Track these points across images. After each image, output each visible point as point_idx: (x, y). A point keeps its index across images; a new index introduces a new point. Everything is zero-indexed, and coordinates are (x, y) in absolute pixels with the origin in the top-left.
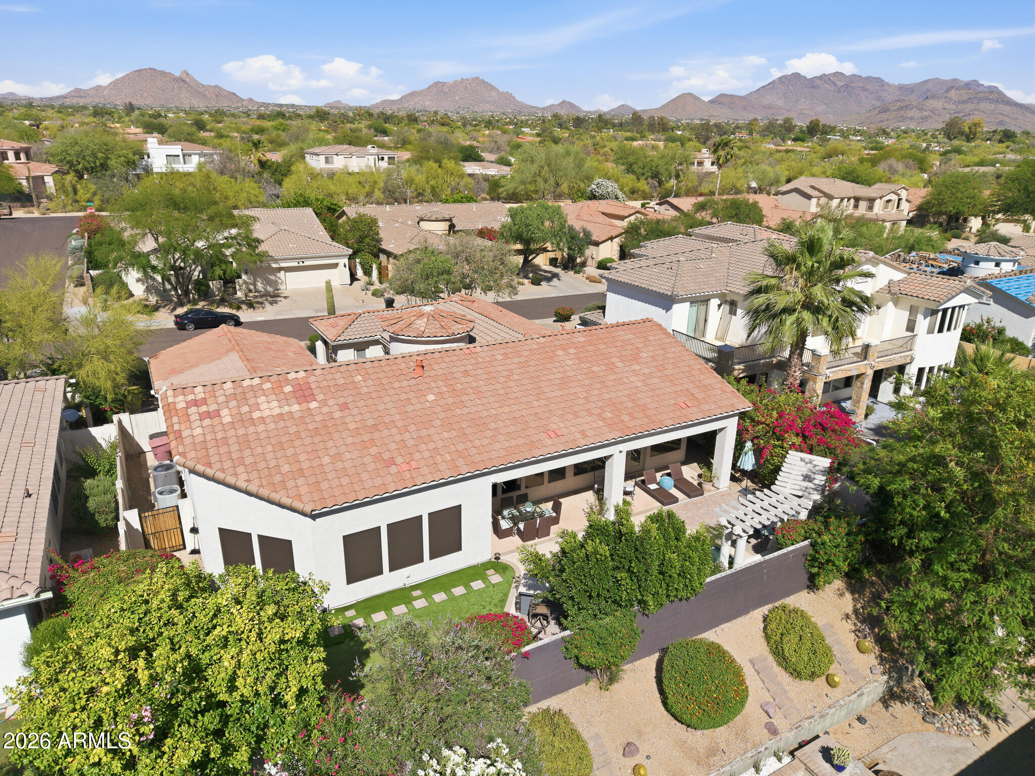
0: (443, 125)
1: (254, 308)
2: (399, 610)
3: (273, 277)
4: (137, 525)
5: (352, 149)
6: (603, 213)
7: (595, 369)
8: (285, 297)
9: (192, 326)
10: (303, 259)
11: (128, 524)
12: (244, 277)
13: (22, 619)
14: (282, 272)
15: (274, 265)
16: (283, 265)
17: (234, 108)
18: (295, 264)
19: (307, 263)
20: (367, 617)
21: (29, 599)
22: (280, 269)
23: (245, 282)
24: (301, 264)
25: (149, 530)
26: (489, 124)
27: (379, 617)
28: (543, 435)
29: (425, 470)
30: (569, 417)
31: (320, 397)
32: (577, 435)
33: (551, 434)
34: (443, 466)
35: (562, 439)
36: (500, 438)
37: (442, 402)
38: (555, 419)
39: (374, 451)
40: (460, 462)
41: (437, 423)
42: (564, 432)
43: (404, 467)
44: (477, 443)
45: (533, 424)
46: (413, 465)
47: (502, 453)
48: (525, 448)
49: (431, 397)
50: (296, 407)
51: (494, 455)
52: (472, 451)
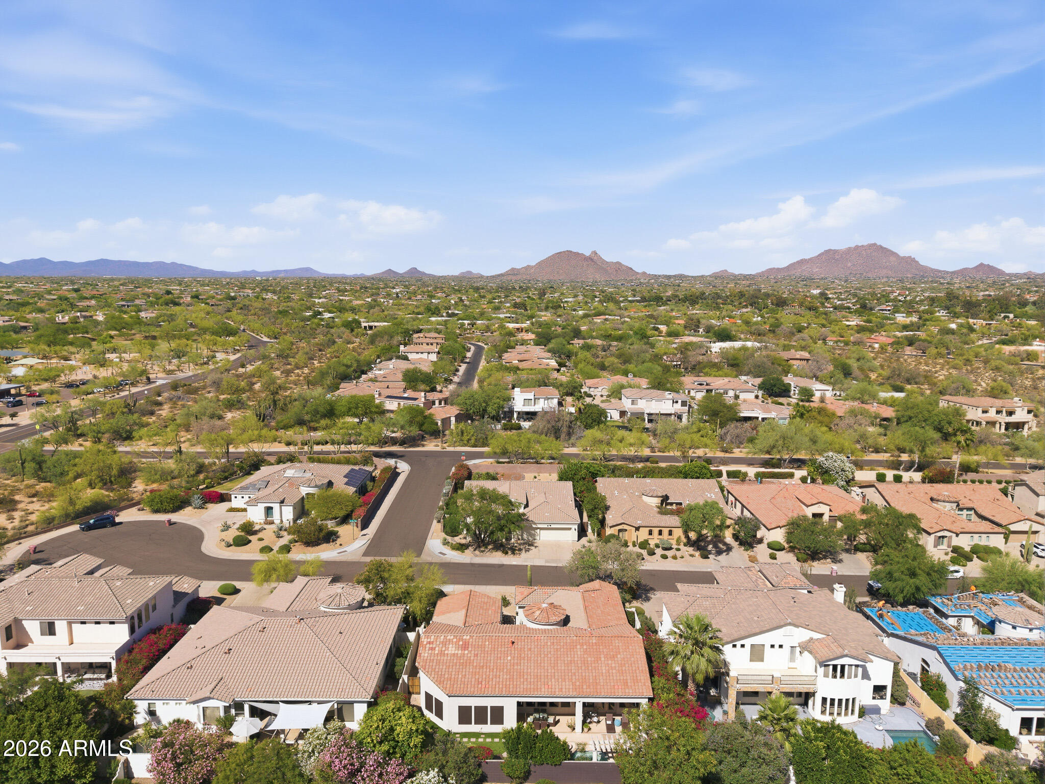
1: (514, 553)
2: (473, 740)
3: (533, 533)
4: (406, 681)
5: (656, 393)
6: (796, 497)
8: (536, 547)
10: (551, 524)
11: (403, 680)
13: (366, 705)
14: (539, 530)
15: (534, 526)
16: (539, 526)
18: (546, 526)
19: (553, 526)
20: (461, 738)
21: (368, 700)
22: (538, 528)
23: (517, 534)
24: (549, 526)
25: (410, 684)
27: (465, 740)
28: (543, 686)
29: (490, 689)
30: (560, 680)
31: (470, 649)
32: (557, 690)
33: (546, 686)
34: (497, 689)
35: (550, 690)
36: (525, 683)
37: (512, 661)
38: (553, 680)
39: (477, 677)
40: (504, 689)
41: (505, 670)
42: (553, 687)
43: (484, 686)
44: (515, 683)
45: (542, 680)
46: (487, 686)
47: (522, 690)
48: (532, 690)
49: (509, 658)
50: (460, 652)
51: (518, 690)
52: (511, 686)
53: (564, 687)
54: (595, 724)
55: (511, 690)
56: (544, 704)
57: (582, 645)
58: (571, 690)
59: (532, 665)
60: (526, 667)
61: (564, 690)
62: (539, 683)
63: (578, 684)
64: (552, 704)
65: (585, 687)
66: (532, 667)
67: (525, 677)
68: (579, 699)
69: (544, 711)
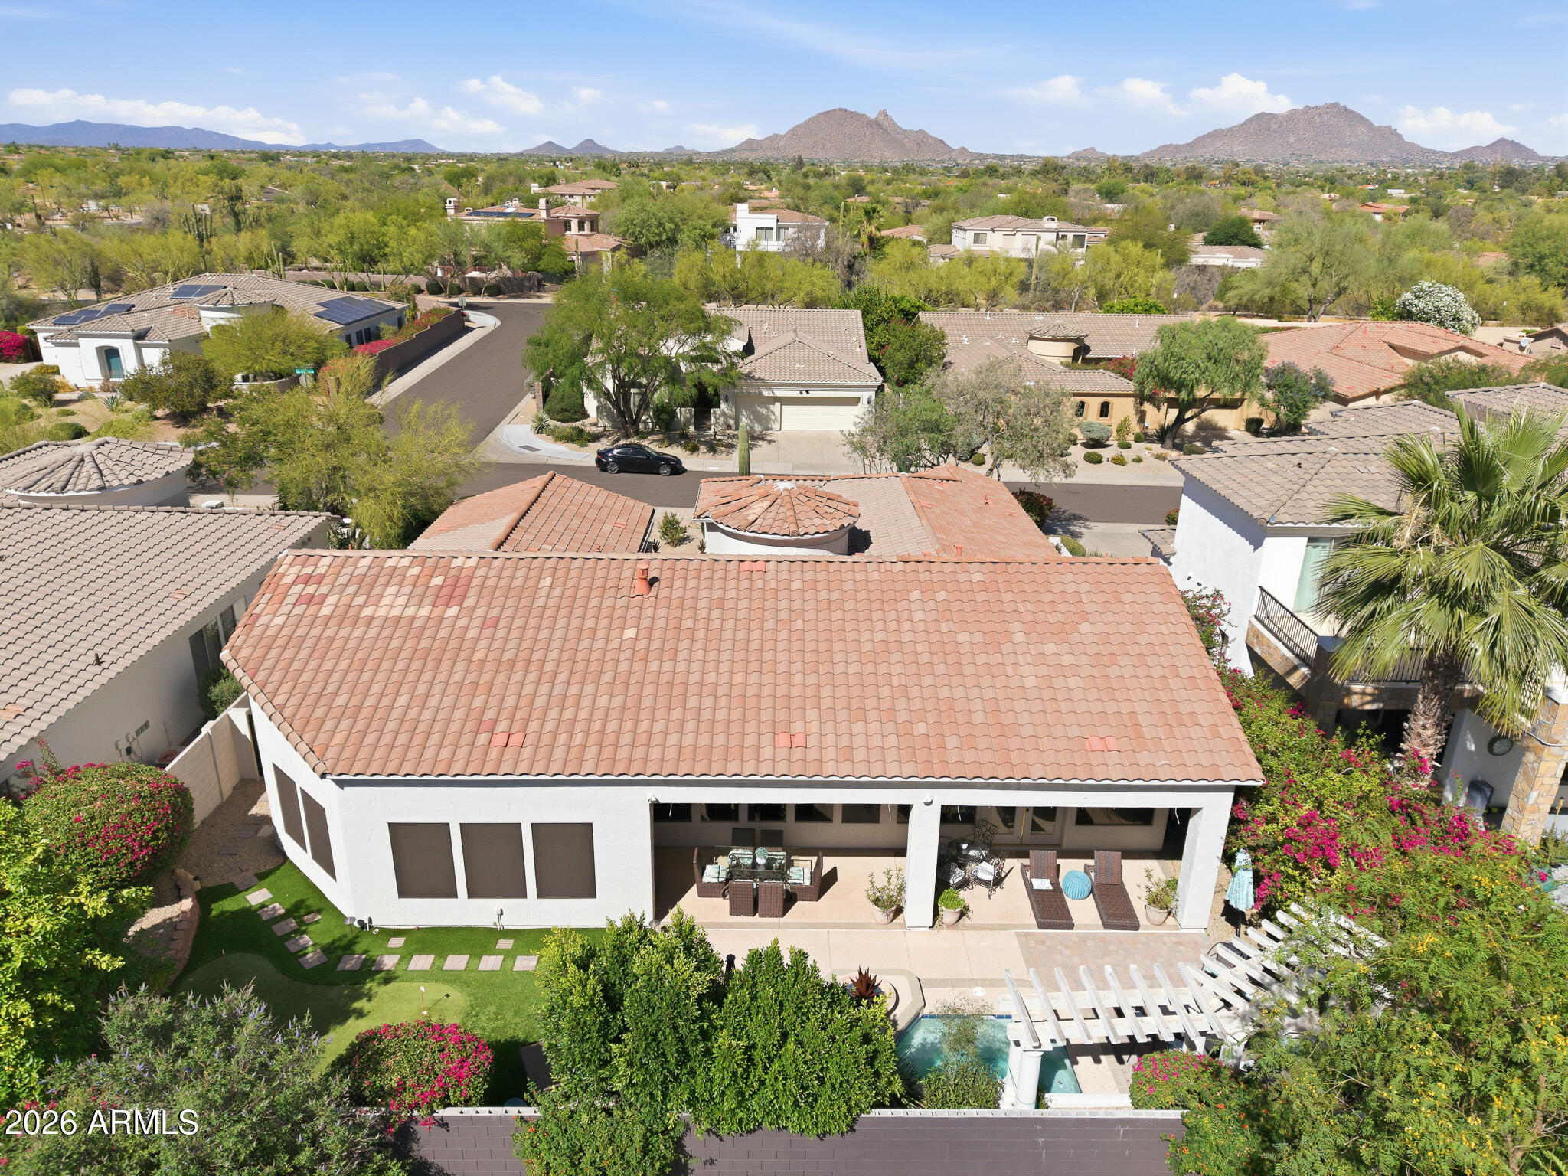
0: (1244, 184)
1: (715, 452)
2: (460, 961)
3: (764, 411)
5: (1022, 221)
6: (1391, 346)
7: (963, 637)
8: (770, 442)
9: (615, 468)
10: (807, 387)
12: (723, 406)
14: (778, 404)
15: (766, 393)
16: (779, 393)
17: (938, 163)
18: (796, 394)
19: (813, 394)
20: (406, 957)
22: (776, 399)
23: (724, 414)
24: (805, 394)
26: (1331, 182)
28: (766, 739)
29: (527, 752)
30: (843, 715)
31: (469, 602)
32: (830, 753)
33: (783, 740)
34: (559, 753)
35: (797, 754)
36: (690, 726)
37: (642, 644)
38: (812, 714)
39: (478, 702)
40: (591, 752)
41: (607, 678)
42: (813, 741)
43: (500, 740)
44: (644, 727)
45: (766, 715)
46: (515, 740)
47: (671, 753)
48: (717, 754)
49: (630, 633)
50: (425, 611)
51: (655, 753)
52: (626, 739)
53: (859, 741)
54: (980, 890)
55: (623, 753)
56: (774, 812)
57: (930, 588)
58: (891, 755)
59: (725, 656)
60: (696, 666)
61: (859, 755)
62: (751, 727)
63: (921, 728)
64: (807, 812)
65: (952, 742)
66: (724, 667)
67: (693, 702)
68: (927, 794)
69: (774, 840)
